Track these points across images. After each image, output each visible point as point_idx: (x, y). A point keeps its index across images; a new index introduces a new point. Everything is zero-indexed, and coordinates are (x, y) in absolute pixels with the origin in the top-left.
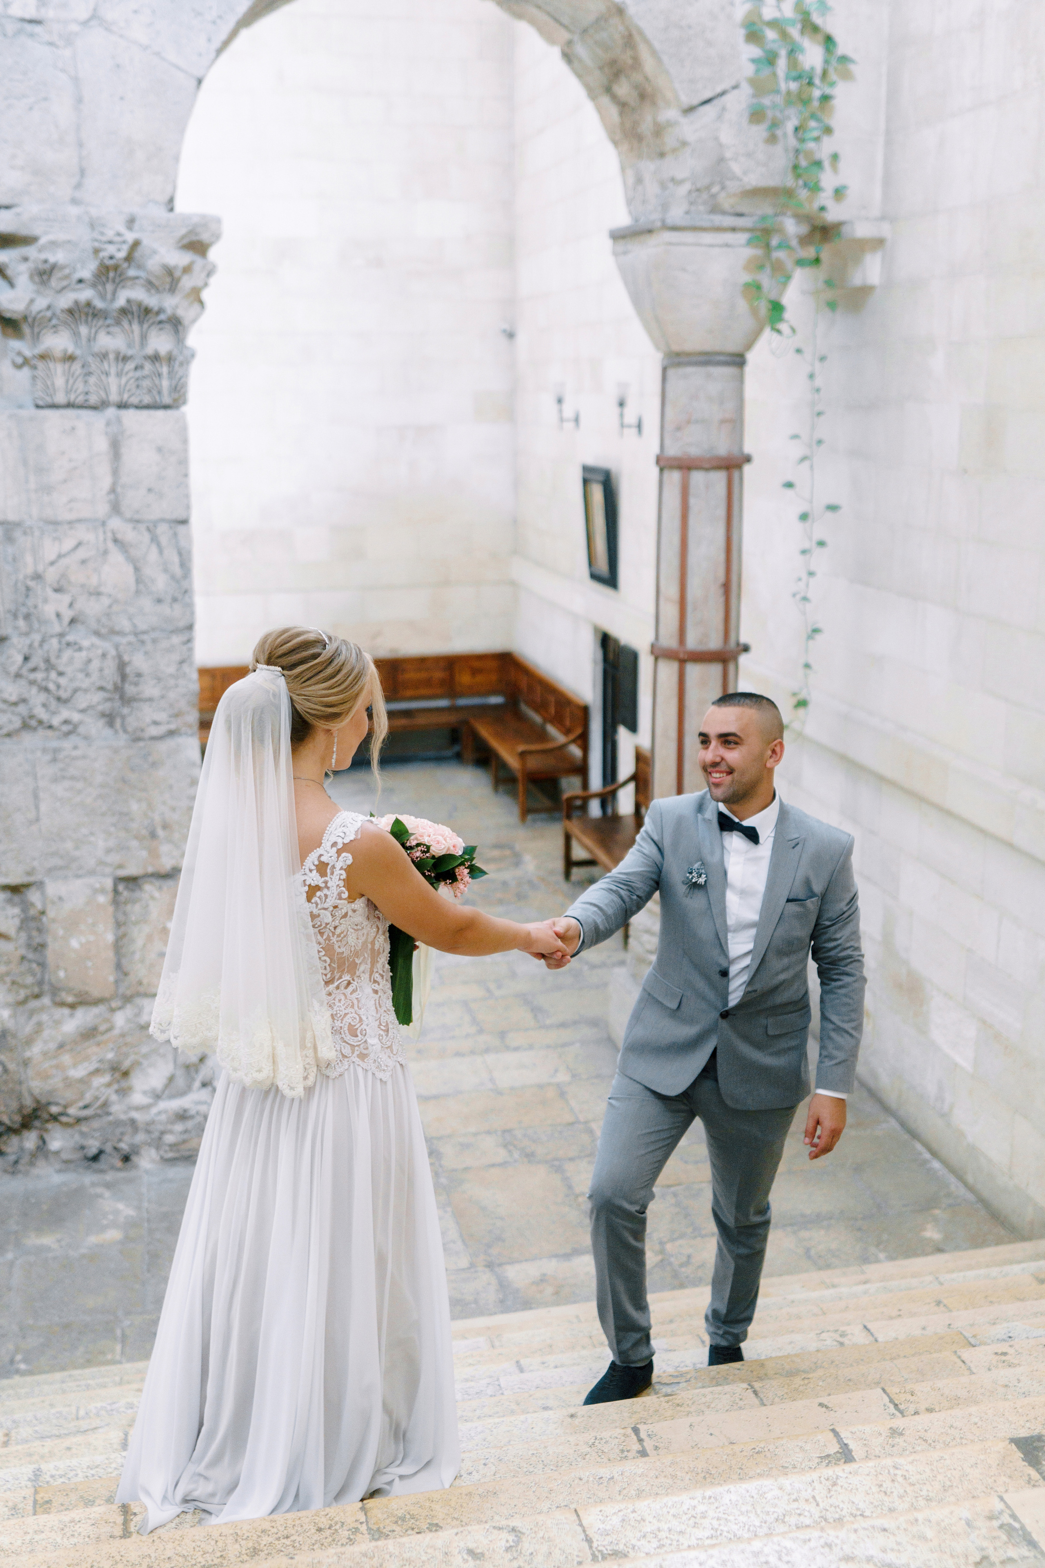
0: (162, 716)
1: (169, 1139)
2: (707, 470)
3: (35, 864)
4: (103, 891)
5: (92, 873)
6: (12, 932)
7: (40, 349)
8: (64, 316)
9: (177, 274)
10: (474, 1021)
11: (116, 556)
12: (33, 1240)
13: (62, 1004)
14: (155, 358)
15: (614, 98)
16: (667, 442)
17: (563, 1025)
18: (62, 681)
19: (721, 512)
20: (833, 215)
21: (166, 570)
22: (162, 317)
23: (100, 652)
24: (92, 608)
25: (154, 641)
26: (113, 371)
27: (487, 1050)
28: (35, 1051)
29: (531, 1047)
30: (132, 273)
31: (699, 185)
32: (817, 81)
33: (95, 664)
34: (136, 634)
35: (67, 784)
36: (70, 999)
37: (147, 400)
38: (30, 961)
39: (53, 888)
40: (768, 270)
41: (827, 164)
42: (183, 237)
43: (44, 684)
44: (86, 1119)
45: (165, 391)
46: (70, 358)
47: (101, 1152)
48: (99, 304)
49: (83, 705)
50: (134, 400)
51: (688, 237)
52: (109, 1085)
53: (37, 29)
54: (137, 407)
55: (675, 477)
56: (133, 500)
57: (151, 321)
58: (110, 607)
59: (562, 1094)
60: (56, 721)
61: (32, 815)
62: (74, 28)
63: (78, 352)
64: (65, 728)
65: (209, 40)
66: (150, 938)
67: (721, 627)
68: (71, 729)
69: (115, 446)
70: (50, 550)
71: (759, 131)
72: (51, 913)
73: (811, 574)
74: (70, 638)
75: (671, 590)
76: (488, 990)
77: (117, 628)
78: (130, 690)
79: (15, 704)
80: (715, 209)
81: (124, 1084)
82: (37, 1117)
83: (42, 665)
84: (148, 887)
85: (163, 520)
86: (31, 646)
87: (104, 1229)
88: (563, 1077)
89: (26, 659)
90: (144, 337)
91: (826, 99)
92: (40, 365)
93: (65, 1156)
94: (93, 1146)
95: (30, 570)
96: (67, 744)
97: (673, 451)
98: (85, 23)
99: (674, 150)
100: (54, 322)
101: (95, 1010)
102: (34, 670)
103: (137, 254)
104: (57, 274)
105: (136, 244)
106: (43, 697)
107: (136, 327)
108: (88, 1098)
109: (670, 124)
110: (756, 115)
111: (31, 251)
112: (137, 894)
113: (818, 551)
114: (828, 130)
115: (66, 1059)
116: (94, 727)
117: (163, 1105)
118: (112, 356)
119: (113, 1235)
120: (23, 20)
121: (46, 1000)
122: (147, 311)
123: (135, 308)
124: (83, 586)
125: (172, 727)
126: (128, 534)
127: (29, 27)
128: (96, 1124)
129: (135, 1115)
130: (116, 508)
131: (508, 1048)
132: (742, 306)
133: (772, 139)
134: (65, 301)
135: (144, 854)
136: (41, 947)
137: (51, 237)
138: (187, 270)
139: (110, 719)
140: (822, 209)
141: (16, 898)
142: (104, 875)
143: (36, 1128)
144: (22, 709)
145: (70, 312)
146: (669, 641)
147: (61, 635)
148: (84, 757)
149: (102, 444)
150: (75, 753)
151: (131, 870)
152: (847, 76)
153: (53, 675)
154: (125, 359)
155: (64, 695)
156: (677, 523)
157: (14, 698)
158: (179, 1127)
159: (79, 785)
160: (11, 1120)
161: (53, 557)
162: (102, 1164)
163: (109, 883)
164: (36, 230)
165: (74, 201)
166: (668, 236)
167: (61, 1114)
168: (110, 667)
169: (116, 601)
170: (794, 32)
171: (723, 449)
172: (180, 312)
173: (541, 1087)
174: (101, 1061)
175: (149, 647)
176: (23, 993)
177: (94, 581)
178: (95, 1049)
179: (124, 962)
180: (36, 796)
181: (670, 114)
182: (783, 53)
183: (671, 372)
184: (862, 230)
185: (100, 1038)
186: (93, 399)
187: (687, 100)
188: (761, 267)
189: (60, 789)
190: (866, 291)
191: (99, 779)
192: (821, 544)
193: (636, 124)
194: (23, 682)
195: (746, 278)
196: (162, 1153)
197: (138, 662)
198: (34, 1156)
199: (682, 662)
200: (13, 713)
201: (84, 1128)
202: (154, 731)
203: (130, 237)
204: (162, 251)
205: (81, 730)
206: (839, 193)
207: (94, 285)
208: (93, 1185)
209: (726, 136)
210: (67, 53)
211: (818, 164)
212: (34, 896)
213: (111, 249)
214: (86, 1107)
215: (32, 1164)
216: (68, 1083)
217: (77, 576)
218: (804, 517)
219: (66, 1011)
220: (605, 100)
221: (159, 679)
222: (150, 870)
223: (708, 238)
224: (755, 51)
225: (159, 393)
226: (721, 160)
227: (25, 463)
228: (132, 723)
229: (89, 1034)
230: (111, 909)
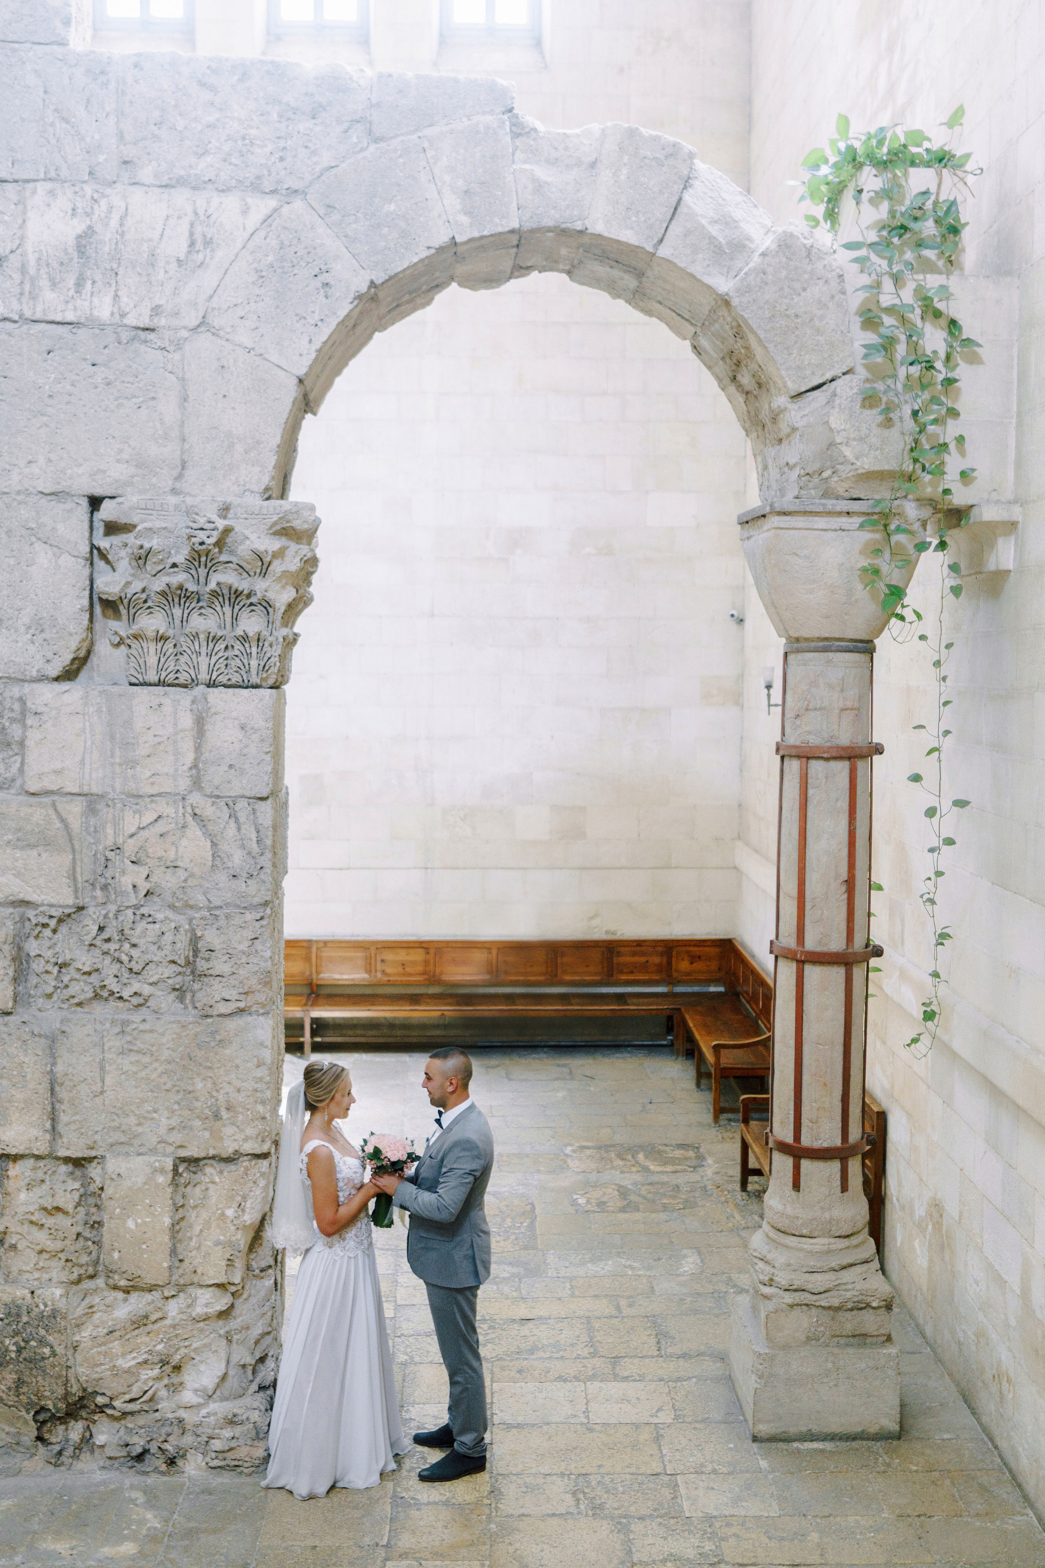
0: (232, 994)
1: (217, 1445)
2: (827, 759)
3: (97, 1137)
4: (162, 1171)
5: (153, 1151)
6: (70, 1208)
7: (135, 629)
8: (155, 598)
9: (267, 560)
10: (591, 1342)
11: (194, 831)
12: (48, 1545)
13: (115, 1288)
14: (244, 639)
15: (740, 387)
16: (788, 730)
17: (685, 1356)
18: (135, 953)
19: (845, 805)
20: (960, 497)
21: (243, 847)
22: (253, 600)
23: (173, 925)
24: (168, 881)
25: (228, 917)
26: (204, 650)
27: (593, 1378)
28: (86, 1333)
29: (642, 1378)
30: (223, 558)
31: (810, 470)
32: (939, 365)
33: (169, 937)
34: (210, 909)
35: (134, 1057)
36: (123, 1283)
37: (236, 678)
38: (87, 1239)
39: (113, 1164)
40: (887, 555)
41: (952, 447)
42: (275, 524)
43: (116, 955)
44: (132, 1413)
45: (254, 671)
46: (162, 638)
47: (146, 1451)
48: (192, 587)
49: (154, 979)
50: (223, 679)
51: (799, 522)
52: (158, 1379)
53: (151, 336)
54: (225, 686)
55: (794, 766)
56: (215, 776)
57: (241, 604)
58: (185, 881)
59: (658, 1438)
60: (126, 994)
61: (97, 1088)
62: (184, 334)
63: (171, 633)
64: (135, 1001)
65: (310, 341)
66: (207, 1224)
67: (843, 926)
68: (142, 1002)
69: (200, 723)
70: (131, 823)
71: (873, 416)
72: (109, 1191)
73: (939, 874)
74: (145, 910)
75: (790, 887)
76: (618, 1308)
77: (191, 903)
78: (202, 965)
79: (89, 974)
80: (827, 494)
81: (175, 1380)
82: (84, 1407)
83: (116, 937)
84: (208, 1170)
85: (243, 797)
86: (106, 916)
87: (122, 1539)
88: (666, 1417)
89: (101, 929)
90: (235, 619)
91: (949, 382)
92: (135, 644)
93: (109, 1452)
94: (138, 1444)
95: (110, 842)
96: (136, 1017)
97: (792, 739)
98: (194, 329)
99: (788, 436)
100: (150, 603)
101: (149, 1297)
102: (108, 940)
103: (229, 540)
104: (152, 559)
105: (227, 531)
106: (115, 968)
107: (227, 609)
108: (135, 1392)
109: (782, 411)
110: (869, 400)
111: (129, 538)
112: (199, 1177)
113: (945, 849)
114: (953, 413)
115: (116, 1346)
116: (164, 1000)
117: (213, 1406)
118: (202, 637)
119: (129, 1548)
120: (138, 328)
121: (100, 1282)
122: (238, 594)
123: (226, 591)
124: (160, 859)
125: (242, 1005)
126: (208, 810)
127: (143, 335)
128: (141, 1420)
129: (182, 1414)
130: (197, 783)
131: (616, 1377)
132: (860, 592)
133: (888, 423)
134: (159, 585)
135: (207, 1134)
136: (97, 1225)
137: (146, 525)
138: (279, 554)
139: (180, 992)
140: (946, 492)
141: (78, 1173)
142: (165, 1155)
143: (82, 1418)
144: (94, 979)
145: (163, 594)
146: (789, 941)
147: (137, 907)
148: (152, 1031)
149: (187, 721)
150: (142, 1027)
151: (192, 1152)
152: (974, 359)
153: (127, 946)
154: (216, 639)
155: (136, 968)
156: (796, 815)
157: (86, 969)
158: (227, 1433)
159: (146, 1059)
160: (55, 1405)
161: (133, 830)
162: (146, 1466)
163: (169, 1163)
164: (135, 520)
165: (174, 491)
166: (775, 521)
167: (106, 1406)
168: (183, 940)
169: (192, 875)
170: (915, 317)
171: (845, 738)
172: (270, 595)
173: (637, 1426)
174: (150, 1352)
175: (222, 922)
176: (77, 1272)
177: (172, 855)
178: (145, 1339)
179: (180, 1248)
180: (102, 1068)
181: (781, 401)
182: (903, 338)
183: (791, 657)
184: (988, 514)
185: (150, 1327)
186: (183, 678)
187: (795, 387)
188: (878, 552)
189: (126, 1063)
190: (1001, 575)
191: (166, 1054)
192: (950, 842)
193: (757, 411)
194: (97, 952)
195: (864, 562)
196: (208, 1459)
197: (211, 937)
198: (78, 1448)
199: (801, 963)
200: (85, 982)
201: (129, 1423)
202: (224, 1008)
203: (221, 524)
204: (253, 537)
205: (151, 1003)
206: (966, 476)
207: (187, 570)
208: (132, 1487)
209: (837, 421)
210: (177, 356)
211: (944, 447)
212: (94, 1171)
213: (202, 536)
214: (132, 1401)
215: (75, 1457)
216: (116, 1372)
217: (156, 849)
218: (931, 812)
219: (120, 1295)
220: (732, 389)
221: (230, 956)
222: (212, 1152)
223: (820, 522)
224: (871, 338)
225: (248, 672)
226: (832, 444)
227: (112, 737)
228: (202, 998)
229: (141, 1322)
230: (169, 1190)
